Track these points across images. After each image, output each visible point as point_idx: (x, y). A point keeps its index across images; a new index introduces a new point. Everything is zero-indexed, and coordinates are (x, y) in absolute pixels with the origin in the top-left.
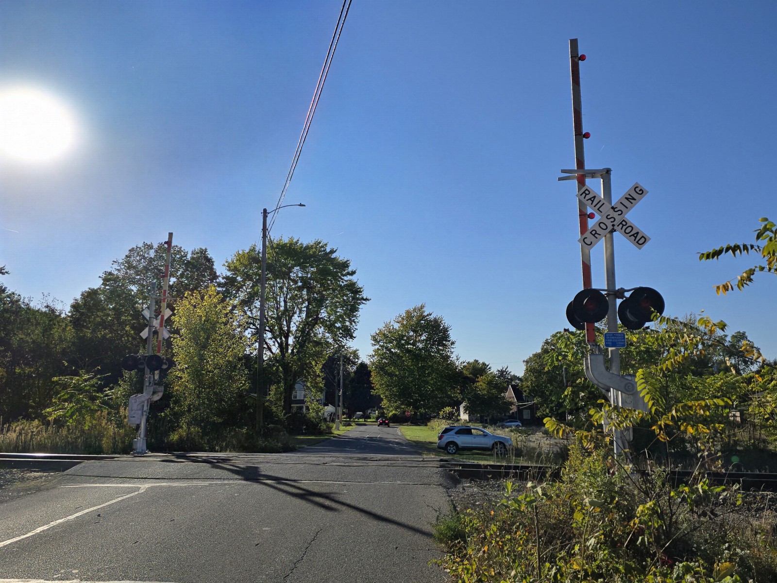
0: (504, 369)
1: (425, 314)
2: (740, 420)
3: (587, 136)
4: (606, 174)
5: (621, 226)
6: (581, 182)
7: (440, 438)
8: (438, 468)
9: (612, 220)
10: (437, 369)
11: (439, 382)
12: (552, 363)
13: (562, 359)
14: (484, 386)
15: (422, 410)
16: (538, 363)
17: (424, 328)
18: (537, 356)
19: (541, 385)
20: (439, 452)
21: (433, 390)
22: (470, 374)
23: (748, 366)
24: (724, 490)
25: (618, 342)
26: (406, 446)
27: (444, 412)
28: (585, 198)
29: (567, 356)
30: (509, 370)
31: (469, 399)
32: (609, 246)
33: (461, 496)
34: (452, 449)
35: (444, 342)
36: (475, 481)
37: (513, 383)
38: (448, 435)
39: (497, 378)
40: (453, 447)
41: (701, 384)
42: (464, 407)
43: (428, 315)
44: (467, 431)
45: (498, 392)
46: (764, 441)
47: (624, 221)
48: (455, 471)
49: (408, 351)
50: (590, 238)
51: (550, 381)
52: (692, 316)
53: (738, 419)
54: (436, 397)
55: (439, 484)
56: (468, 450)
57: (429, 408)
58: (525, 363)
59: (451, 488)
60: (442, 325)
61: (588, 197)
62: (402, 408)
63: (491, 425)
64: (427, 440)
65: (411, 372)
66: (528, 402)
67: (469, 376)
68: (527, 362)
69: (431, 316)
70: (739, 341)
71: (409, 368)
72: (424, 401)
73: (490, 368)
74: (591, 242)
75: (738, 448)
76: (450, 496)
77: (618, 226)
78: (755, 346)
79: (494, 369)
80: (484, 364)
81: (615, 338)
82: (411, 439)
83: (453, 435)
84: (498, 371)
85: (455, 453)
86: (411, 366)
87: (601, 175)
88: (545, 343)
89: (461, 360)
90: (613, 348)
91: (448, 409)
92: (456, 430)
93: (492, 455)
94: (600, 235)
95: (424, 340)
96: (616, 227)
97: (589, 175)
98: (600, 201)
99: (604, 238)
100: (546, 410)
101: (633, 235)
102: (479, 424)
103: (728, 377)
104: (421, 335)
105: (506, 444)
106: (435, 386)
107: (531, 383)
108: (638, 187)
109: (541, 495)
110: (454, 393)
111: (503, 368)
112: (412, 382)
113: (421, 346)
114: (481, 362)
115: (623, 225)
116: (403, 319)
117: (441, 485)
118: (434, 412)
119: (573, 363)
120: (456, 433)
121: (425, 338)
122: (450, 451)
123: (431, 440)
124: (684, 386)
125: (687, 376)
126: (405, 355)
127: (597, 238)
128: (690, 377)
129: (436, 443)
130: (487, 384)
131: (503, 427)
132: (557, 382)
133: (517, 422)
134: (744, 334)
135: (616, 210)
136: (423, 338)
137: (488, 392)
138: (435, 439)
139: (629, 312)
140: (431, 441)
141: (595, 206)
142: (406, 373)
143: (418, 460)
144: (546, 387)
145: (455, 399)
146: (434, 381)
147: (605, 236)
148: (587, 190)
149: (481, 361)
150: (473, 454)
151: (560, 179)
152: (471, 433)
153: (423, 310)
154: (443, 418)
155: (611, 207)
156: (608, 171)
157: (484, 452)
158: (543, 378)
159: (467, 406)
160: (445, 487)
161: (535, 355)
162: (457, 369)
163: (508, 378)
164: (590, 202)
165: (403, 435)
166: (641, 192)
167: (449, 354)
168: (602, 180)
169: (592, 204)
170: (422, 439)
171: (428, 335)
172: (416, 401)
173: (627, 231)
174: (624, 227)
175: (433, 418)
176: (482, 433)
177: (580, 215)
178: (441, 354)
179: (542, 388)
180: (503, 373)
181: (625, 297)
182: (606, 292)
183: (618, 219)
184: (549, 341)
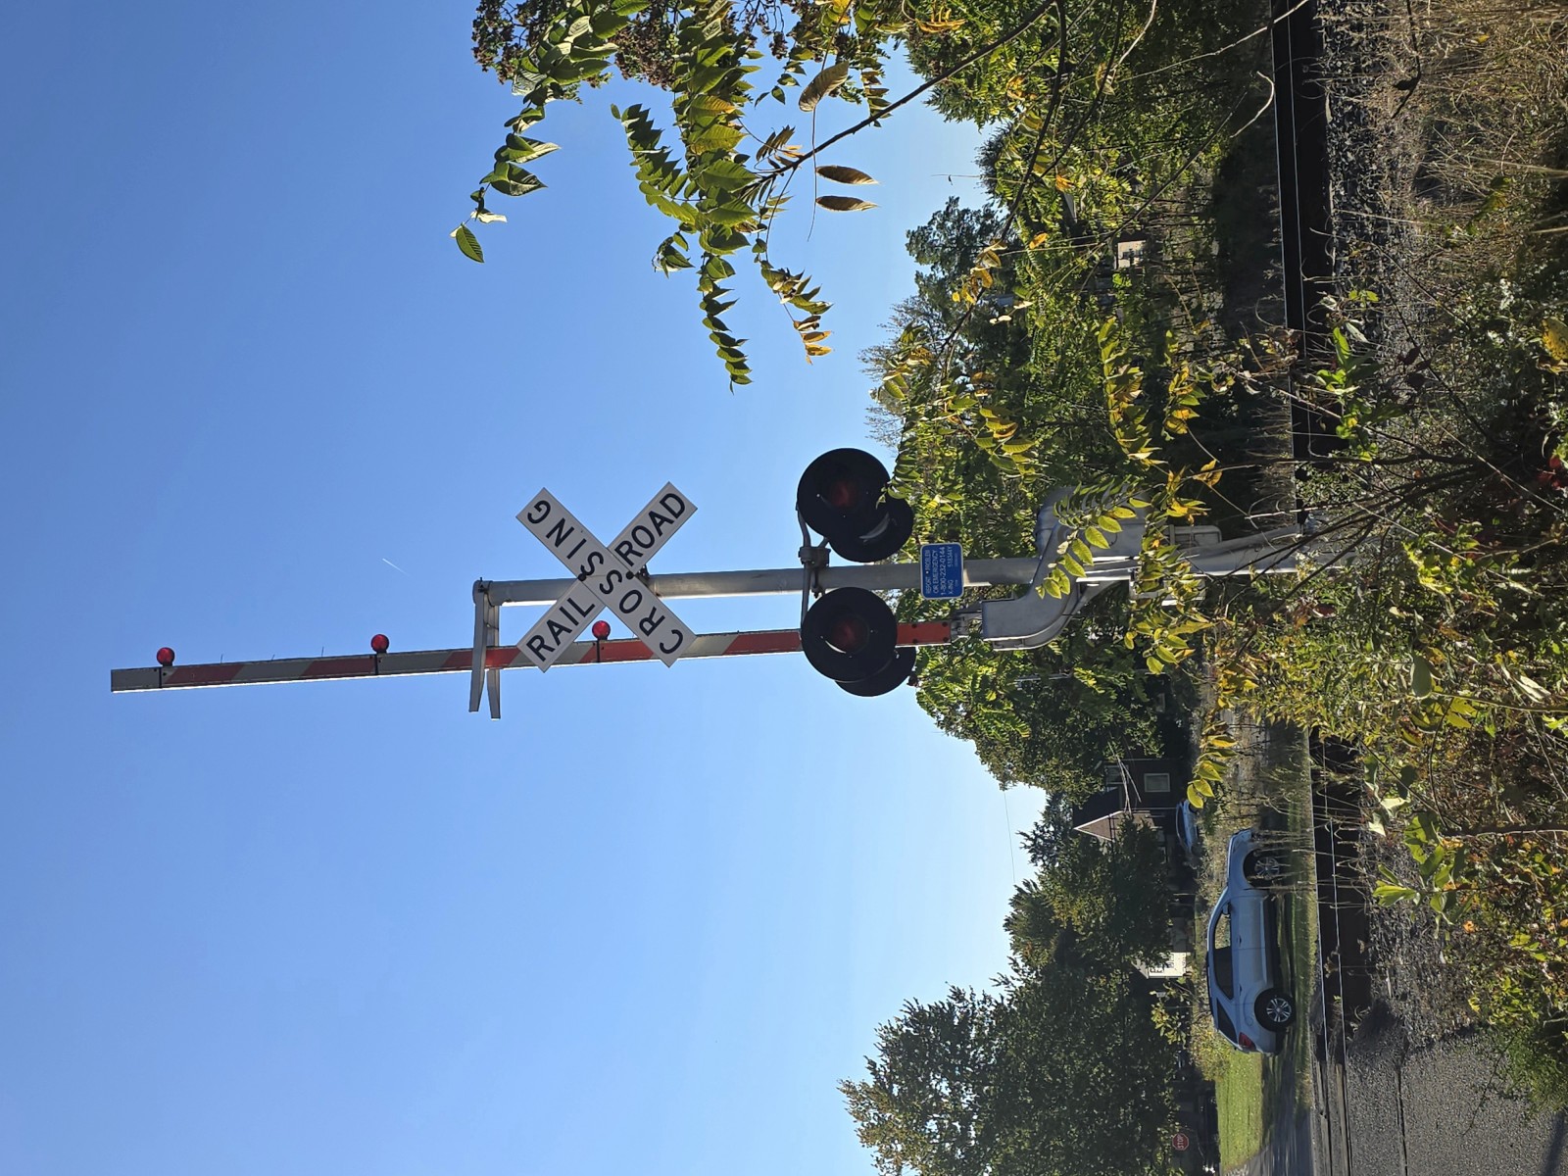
0: (1029, 843)
1: (871, 1081)
2: (1140, 242)
3: (380, 643)
4: (488, 593)
5: (631, 556)
6: (508, 657)
7: (1249, 1046)
8: (1344, 1072)
9: (614, 578)
10: (1039, 1044)
11: (1076, 1040)
12: (1008, 720)
13: (995, 690)
14: (1082, 904)
15: (1167, 1094)
16: (1008, 749)
17: (916, 1086)
18: (986, 751)
19: (1070, 740)
20: (1291, 1047)
21: (1103, 1059)
22: (1048, 946)
23: (998, 224)
24: (1344, 331)
25: (946, 563)
26: (1283, 1155)
27: (1167, 1030)
28: (552, 650)
29: (985, 677)
30: (1029, 829)
31: (1124, 950)
32: (684, 587)
33: (1424, 1008)
34: (1279, 1010)
35: (956, 1021)
36: (1375, 960)
37: (1068, 818)
38: (1238, 1022)
39: (1057, 865)
40: (1271, 1006)
41: (1049, 340)
42: (1148, 964)
43: (875, 1073)
44: (1221, 964)
45: (1096, 863)
46: (1191, 191)
47: (617, 550)
48: (1349, 1018)
49: (985, 1138)
50: (663, 635)
51: (1058, 717)
52: (867, 358)
53: (1137, 246)
54: (1122, 1050)
55: (1394, 1073)
56: (1279, 963)
57: (1160, 1075)
58: (1010, 785)
59: (1403, 1035)
60: (905, 1029)
61: (550, 641)
62: (1165, 1160)
63: (1198, 887)
64: (1259, 1083)
65: (1053, 1127)
66: (1120, 779)
67: (1053, 949)
68: (1004, 779)
69: (879, 1062)
70: (932, 246)
71: (1040, 1135)
72: (1137, 1089)
73: (1027, 884)
74: (674, 632)
75: (1215, 251)
76: (1430, 1043)
77: (631, 564)
78: (943, 209)
79: (1030, 872)
80: (1016, 902)
81: (935, 570)
82: (1259, 1133)
83: (1237, 1005)
84: (1033, 860)
85: (1292, 1002)
86: (1032, 1127)
87: (491, 605)
88: (948, 729)
89: (1009, 973)
90: (965, 575)
91: (1159, 1017)
92: (1219, 995)
93: (1288, 897)
94: (654, 609)
95: (950, 1086)
96: (635, 570)
97: (489, 637)
98: (562, 609)
99: (662, 599)
100: (1141, 730)
101: (658, 526)
102: (1197, 922)
103: (1029, 277)
104: (938, 1096)
105: (1251, 847)
106: (1090, 1054)
107: (1065, 768)
108: (530, 515)
109: (1403, 801)
110: (1108, 994)
111: (1026, 847)
112: (1081, 1126)
113: (968, 1097)
114: (1012, 909)
115: (630, 551)
116: (888, 1154)
117: (1397, 1068)
118: (1171, 1058)
119: (1005, 664)
120: (1230, 996)
121: (944, 1084)
122: (1287, 1015)
123: (1256, 1072)
124: (1058, 383)
125: (1030, 375)
126: (1000, 1147)
127: (663, 618)
128: (1033, 368)
129: (1265, 1060)
130: (1076, 895)
131: (1199, 851)
132: (1060, 699)
133: (1181, 810)
134: (911, 235)
135: (588, 569)
136: (944, 1088)
137: (1098, 894)
138: (1253, 1060)
139: (865, 534)
140: (1260, 1074)
141: (576, 623)
142: (1055, 1146)
143: (1325, 1129)
144: (1073, 728)
145: (1127, 991)
146: (1076, 1057)
147: (658, 595)
148: (529, 645)
149: (1009, 911)
150: (1290, 946)
151: (496, 713)
152: (1227, 951)
153: (858, 1089)
154: (1185, 1028)
155: (579, 582)
156: (481, 588)
157: (1281, 912)
158: (1050, 737)
159: (1145, 955)
160: (1403, 1056)
161: (985, 759)
162: (1035, 985)
163: (1055, 833)
164: (563, 636)
165: (1248, 1162)
166: (543, 507)
167: (992, 1008)
168: (505, 604)
169: (569, 631)
170: (1257, 1102)
171: (936, 1071)
172: (1140, 1114)
173: (646, 540)
174: (636, 547)
175: (1187, 1061)
176: (1223, 916)
177: (598, 661)
178: (993, 1034)
179: (1079, 739)
180: (1042, 848)
181: (824, 543)
182: (812, 594)
183: (613, 562)
184: (942, 717)
